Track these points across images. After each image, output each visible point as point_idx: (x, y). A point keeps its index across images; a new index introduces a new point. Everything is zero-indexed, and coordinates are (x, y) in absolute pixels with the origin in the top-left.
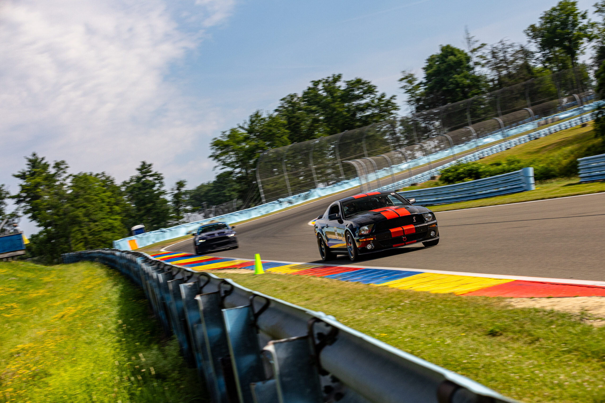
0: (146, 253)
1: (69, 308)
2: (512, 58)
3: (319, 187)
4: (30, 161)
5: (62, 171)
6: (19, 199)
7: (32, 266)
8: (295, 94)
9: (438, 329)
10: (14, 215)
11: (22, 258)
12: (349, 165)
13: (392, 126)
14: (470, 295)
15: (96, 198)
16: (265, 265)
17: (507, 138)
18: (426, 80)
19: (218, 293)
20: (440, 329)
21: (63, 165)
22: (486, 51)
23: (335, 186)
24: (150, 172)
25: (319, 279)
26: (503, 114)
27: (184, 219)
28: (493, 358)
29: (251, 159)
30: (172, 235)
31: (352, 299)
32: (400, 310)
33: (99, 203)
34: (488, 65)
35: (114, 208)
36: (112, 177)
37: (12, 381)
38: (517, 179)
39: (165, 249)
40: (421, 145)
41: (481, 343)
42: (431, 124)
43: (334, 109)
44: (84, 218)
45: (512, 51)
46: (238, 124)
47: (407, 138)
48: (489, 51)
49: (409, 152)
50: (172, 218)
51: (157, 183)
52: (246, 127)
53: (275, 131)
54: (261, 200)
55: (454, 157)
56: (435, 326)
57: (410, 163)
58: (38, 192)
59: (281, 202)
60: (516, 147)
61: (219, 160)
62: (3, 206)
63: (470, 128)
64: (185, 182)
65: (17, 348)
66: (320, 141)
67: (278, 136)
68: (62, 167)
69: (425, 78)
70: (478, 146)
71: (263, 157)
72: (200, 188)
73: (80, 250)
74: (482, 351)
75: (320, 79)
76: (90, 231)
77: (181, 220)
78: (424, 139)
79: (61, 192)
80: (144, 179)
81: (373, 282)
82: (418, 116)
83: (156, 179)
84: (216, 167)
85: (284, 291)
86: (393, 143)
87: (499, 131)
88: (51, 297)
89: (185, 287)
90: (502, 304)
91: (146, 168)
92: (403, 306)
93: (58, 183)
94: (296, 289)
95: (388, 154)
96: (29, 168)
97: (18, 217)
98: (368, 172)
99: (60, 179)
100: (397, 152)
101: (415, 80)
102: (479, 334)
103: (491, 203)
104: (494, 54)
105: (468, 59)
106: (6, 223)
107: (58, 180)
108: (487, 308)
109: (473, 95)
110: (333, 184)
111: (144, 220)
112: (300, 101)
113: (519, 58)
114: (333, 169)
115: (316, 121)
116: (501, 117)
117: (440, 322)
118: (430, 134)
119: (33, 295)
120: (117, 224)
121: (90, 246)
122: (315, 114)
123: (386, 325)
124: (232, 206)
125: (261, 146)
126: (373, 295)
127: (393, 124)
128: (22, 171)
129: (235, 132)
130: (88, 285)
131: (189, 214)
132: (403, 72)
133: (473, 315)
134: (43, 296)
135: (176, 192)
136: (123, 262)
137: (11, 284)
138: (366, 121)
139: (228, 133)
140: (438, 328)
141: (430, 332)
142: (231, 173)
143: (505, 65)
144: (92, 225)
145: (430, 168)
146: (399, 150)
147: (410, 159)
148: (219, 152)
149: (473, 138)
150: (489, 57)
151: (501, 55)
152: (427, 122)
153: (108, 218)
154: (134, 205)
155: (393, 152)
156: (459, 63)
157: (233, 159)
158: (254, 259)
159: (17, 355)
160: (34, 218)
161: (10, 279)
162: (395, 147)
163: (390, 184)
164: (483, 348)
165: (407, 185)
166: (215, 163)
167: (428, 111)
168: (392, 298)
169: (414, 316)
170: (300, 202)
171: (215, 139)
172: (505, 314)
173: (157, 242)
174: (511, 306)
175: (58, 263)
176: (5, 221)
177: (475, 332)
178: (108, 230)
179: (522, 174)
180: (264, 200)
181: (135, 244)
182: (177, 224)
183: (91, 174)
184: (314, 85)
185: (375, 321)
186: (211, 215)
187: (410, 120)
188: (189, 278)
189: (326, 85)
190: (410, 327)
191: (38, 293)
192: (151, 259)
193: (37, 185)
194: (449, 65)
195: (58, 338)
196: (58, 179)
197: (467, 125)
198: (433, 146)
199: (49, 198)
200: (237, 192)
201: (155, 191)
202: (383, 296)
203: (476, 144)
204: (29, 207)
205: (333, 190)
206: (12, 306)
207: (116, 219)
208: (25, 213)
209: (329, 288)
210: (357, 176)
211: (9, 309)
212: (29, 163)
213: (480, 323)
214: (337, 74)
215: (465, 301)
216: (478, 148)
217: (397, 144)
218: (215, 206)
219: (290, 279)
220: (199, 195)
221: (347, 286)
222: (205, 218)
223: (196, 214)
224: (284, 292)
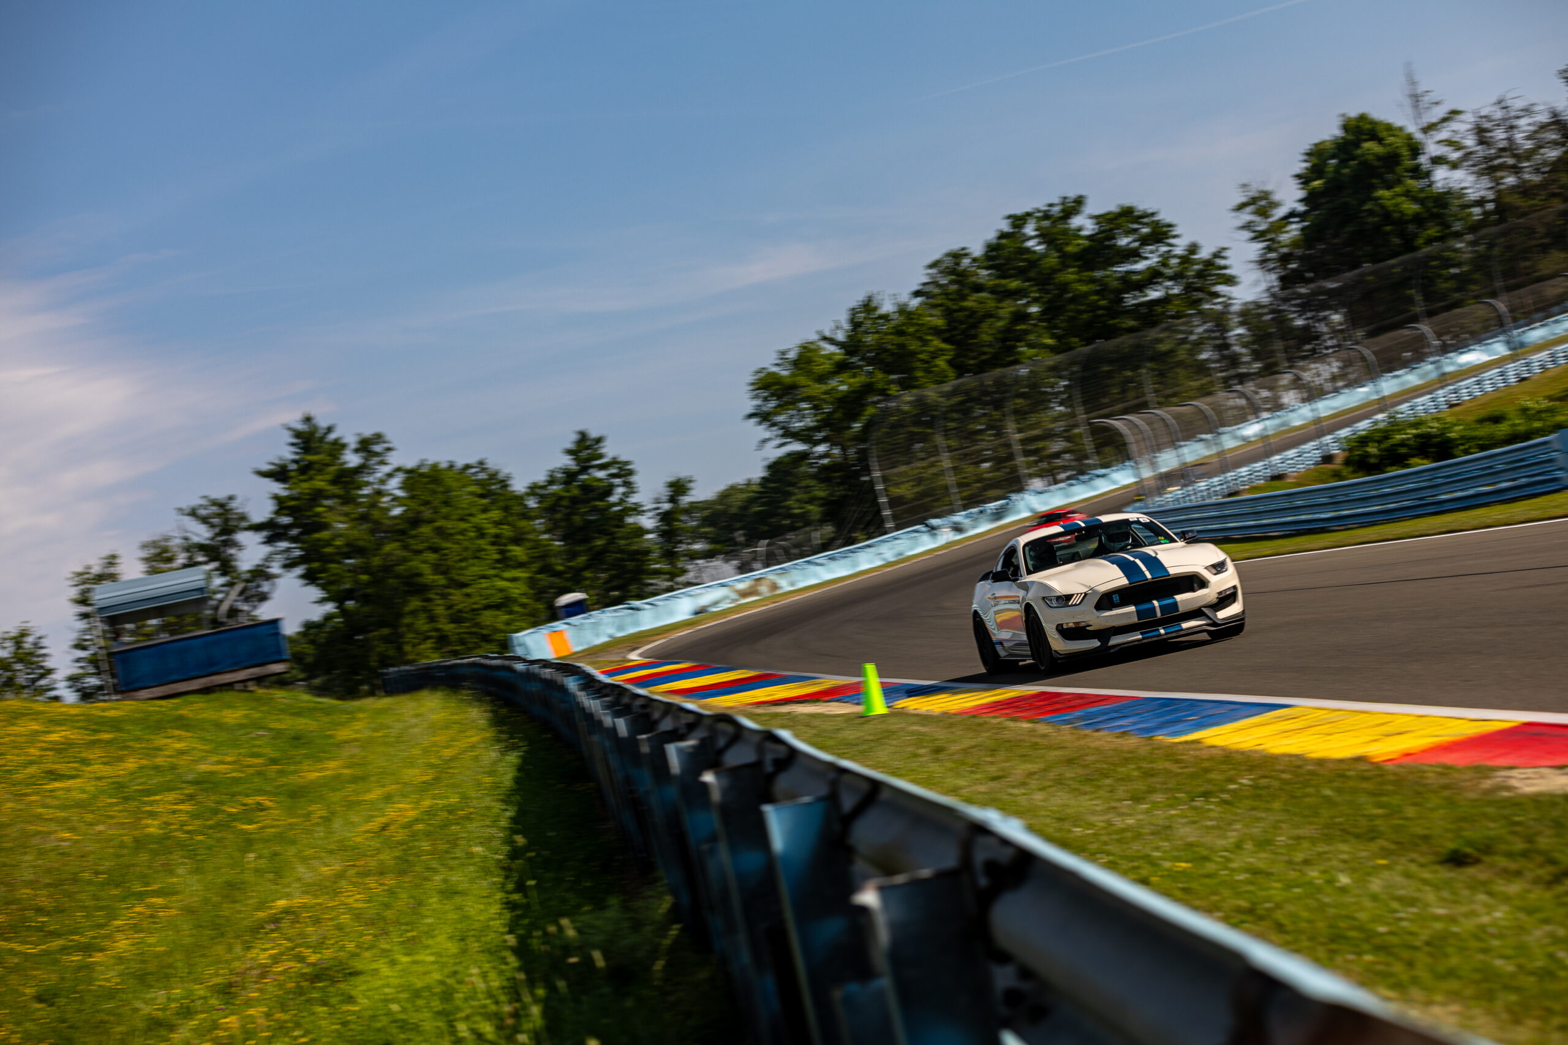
0: (591, 664)
1: (401, 806)
2: (1529, 142)
3: (1031, 487)
4: (298, 434)
5: (376, 459)
6: (272, 531)
7: (308, 702)
8: (963, 249)
9: (1320, 850)
10: (260, 573)
11: (281, 682)
12: (1108, 429)
13: (1218, 325)
14: (1406, 761)
15: (464, 525)
16: (890, 692)
17: (1520, 351)
18: (1306, 205)
19: (758, 765)
20: (1326, 848)
21: (377, 443)
22: (1462, 128)
23: (1072, 485)
24: (601, 456)
25: (1026, 725)
26: (1509, 289)
27: (690, 576)
28: (1452, 919)
29: (855, 420)
30: (657, 617)
31: (1107, 777)
32: (1225, 802)
33: (471, 539)
34: (1465, 164)
35: (509, 551)
36: (505, 470)
37: (261, 990)
38: (1543, 457)
39: (641, 655)
40: (1295, 375)
41: (1425, 882)
42: (1319, 320)
43: (1064, 287)
44: (436, 577)
45: (1529, 124)
46: (818, 332)
47: (1257, 356)
48: (1469, 126)
49: (1265, 393)
50: (657, 572)
51: (619, 486)
52: (841, 337)
53: (914, 345)
54: (882, 521)
55: (1383, 404)
56: (1313, 841)
57: (1267, 423)
58: (318, 515)
59: (933, 528)
60: (1543, 375)
61: (774, 425)
62: (232, 551)
63: (1425, 327)
64: (690, 481)
65: (271, 908)
66: (1031, 372)
67: (922, 360)
68: (377, 448)
69: (1301, 201)
70: (1444, 374)
71: (886, 412)
72: (725, 496)
73: (427, 657)
74: (1427, 905)
75: (1029, 209)
76: (450, 612)
77: (680, 579)
78: (1304, 358)
79: (376, 514)
80: (585, 477)
81: (1164, 731)
82: (1286, 300)
83: (614, 476)
84: (765, 441)
85: (936, 756)
86: (1222, 371)
87: (1500, 333)
88: (355, 779)
89: (680, 751)
90: (1487, 784)
91: (588, 448)
92: (1234, 791)
93: (366, 491)
94: (966, 751)
95: (1209, 399)
96: (297, 453)
97: (269, 577)
98: (1159, 448)
99: (371, 479)
100: (1235, 395)
101: (1276, 205)
102: (1422, 860)
103: (1475, 523)
104: (1481, 133)
105: (1415, 150)
106: (242, 593)
107: (368, 484)
108: (1446, 793)
109: (1429, 241)
110: (1069, 478)
111: (586, 579)
112: (979, 267)
113: (1548, 143)
114: (1068, 439)
115: (1021, 317)
116: (1505, 297)
117: (1326, 831)
118: (1319, 345)
119: (312, 774)
120: (517, 590)
121: (450, 648)
122: (1017, 300)
123: (1191, 839)
124: (810, 540)
125: (880, 386)
126: (1161, 765)
127: (1220, 321)
128: (277, 461)
129: (810, 351)
130: (447, 747)
131: (700, 562)
132: (1244, 186)
133: (1411, 811)
134: (337, 777)
135: (667, 506)
136: (534, 687)
137: (255, 746)
138: (1150, 314)
139: (792, 355)
140: (1322, 848)
141: (1299, 857)
142: (803, 456)
143: (1511, 161)
144: (456, 596)
145: (1320, 434)
146: (1239, 387)
147: (1268, 410)
148: (772, 404)
149: (1431, 354)
150: (1470, 142)
151: (1500, 135)
152: (1309, 315)
153: (496, 576)
154: (562, 543)
155: (1222, 395)
156: (1392, 160)
157: (809, 422)
158: (860, 676)
159: (273, 927)
160: (310, 578)
161: (253, 735)
162: (1226, 380)
163: (1215, 476)
164: (1430, 896)
165: (1258, 478)
166: (762, 431)
167: (1312, 286)
168: (1207, 771)
169: (1262, 818)
170: (984, 527)
171: (762, 369)
172: (1490, 810)
173: (620, 634)
174: (1509, 788)
175: (371, 693)
176: (239, 587)
177: (1414, 855)
178: (497, 607)
179: (1556, 446)
180: (890, 525)
181: (565, 641)
182: (670, 589)
183: (451, 466)
184: (1014, 226)
185: (1164, 831)
186: (756, 565)
187: (1265, 310)
188: (691, 727)
189: (1046, 223)
190: (1249, 846)
191: (322, 770)
192: (599, 682)
193: (317, 496)
194: (1364, 164)
195: (371, 882)
196: (366, 479)
197: (1415, 319)
198: (1326, 375)
199: (347, 529)
200: (821, 505)
201: (615, 505)
202: (1186, 767)
203: (1437, 368)
204: (298, 553)
205: (1067, 496)
206: (258, 803)
207: (514, 580)
208: (289, 566)
209: (1050, 748)
210: (1129, 459)
211: (252, 810)
212: (295, 441)
213: (1426, 832)
214: (1072, 194)
215: (1392, 778)
216: (1444, 380)
217: (1232, 372)
218: (767, 541)
219: (951, 725)
220: (724, 513)
221: (1097, 744)
222: (742, 573)
223: (717, 563)
224: (938, 760)
